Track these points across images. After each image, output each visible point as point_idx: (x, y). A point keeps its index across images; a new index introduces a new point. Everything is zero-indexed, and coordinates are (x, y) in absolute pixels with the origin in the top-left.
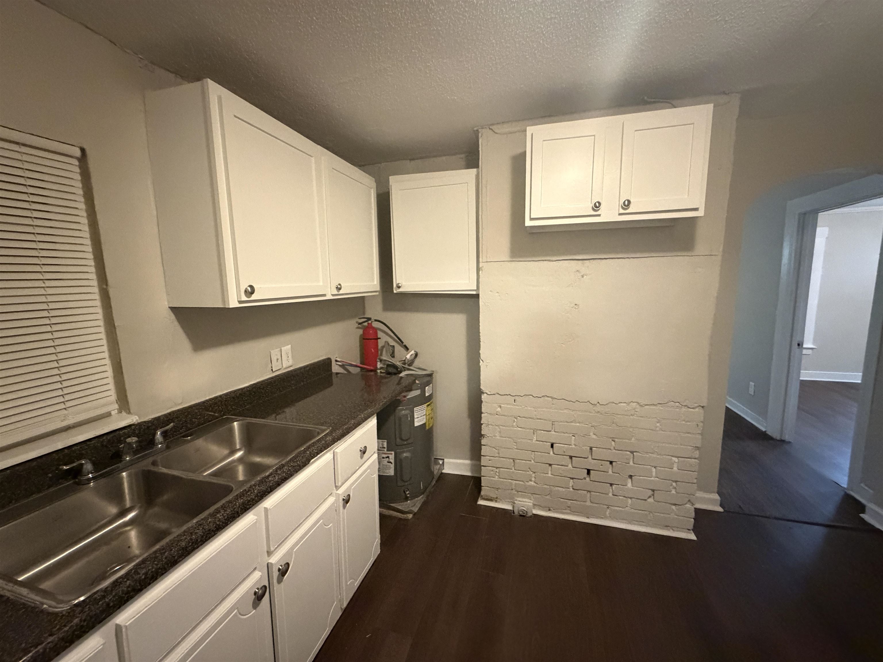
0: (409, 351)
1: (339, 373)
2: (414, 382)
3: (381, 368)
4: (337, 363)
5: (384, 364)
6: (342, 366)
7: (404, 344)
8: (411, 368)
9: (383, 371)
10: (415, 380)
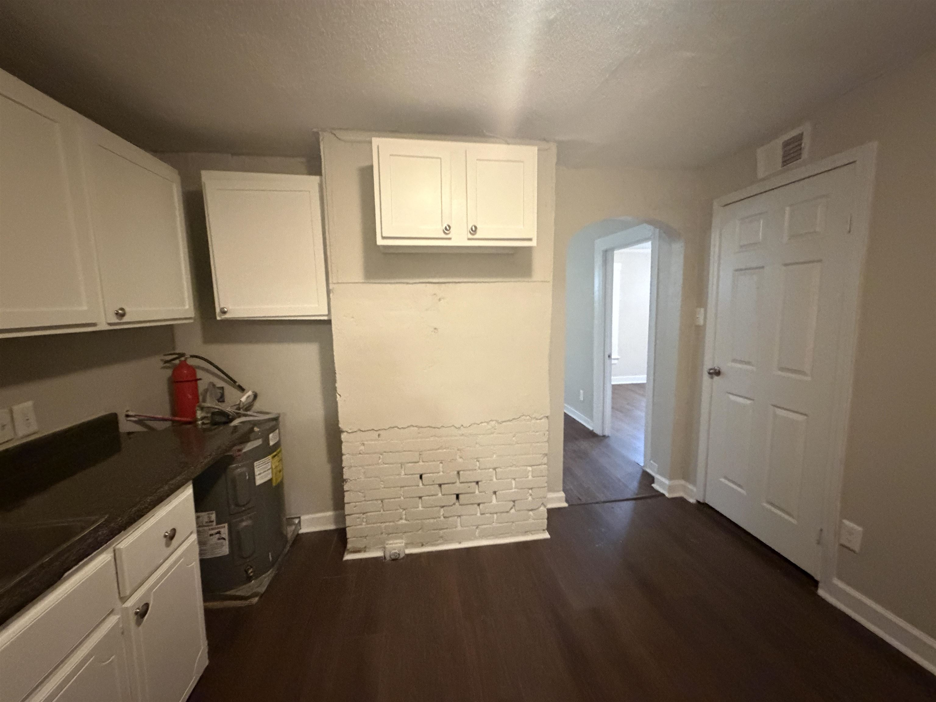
0: (245, 391)
1: (133, 433)
2: (251, 430)
3: (203, 418)
4: (129, 419)
5: (207, 413)
6: (140, 422)
7: (237, 384)
8: (248, 413)
9: (206, 421)
10: (253, 428)
